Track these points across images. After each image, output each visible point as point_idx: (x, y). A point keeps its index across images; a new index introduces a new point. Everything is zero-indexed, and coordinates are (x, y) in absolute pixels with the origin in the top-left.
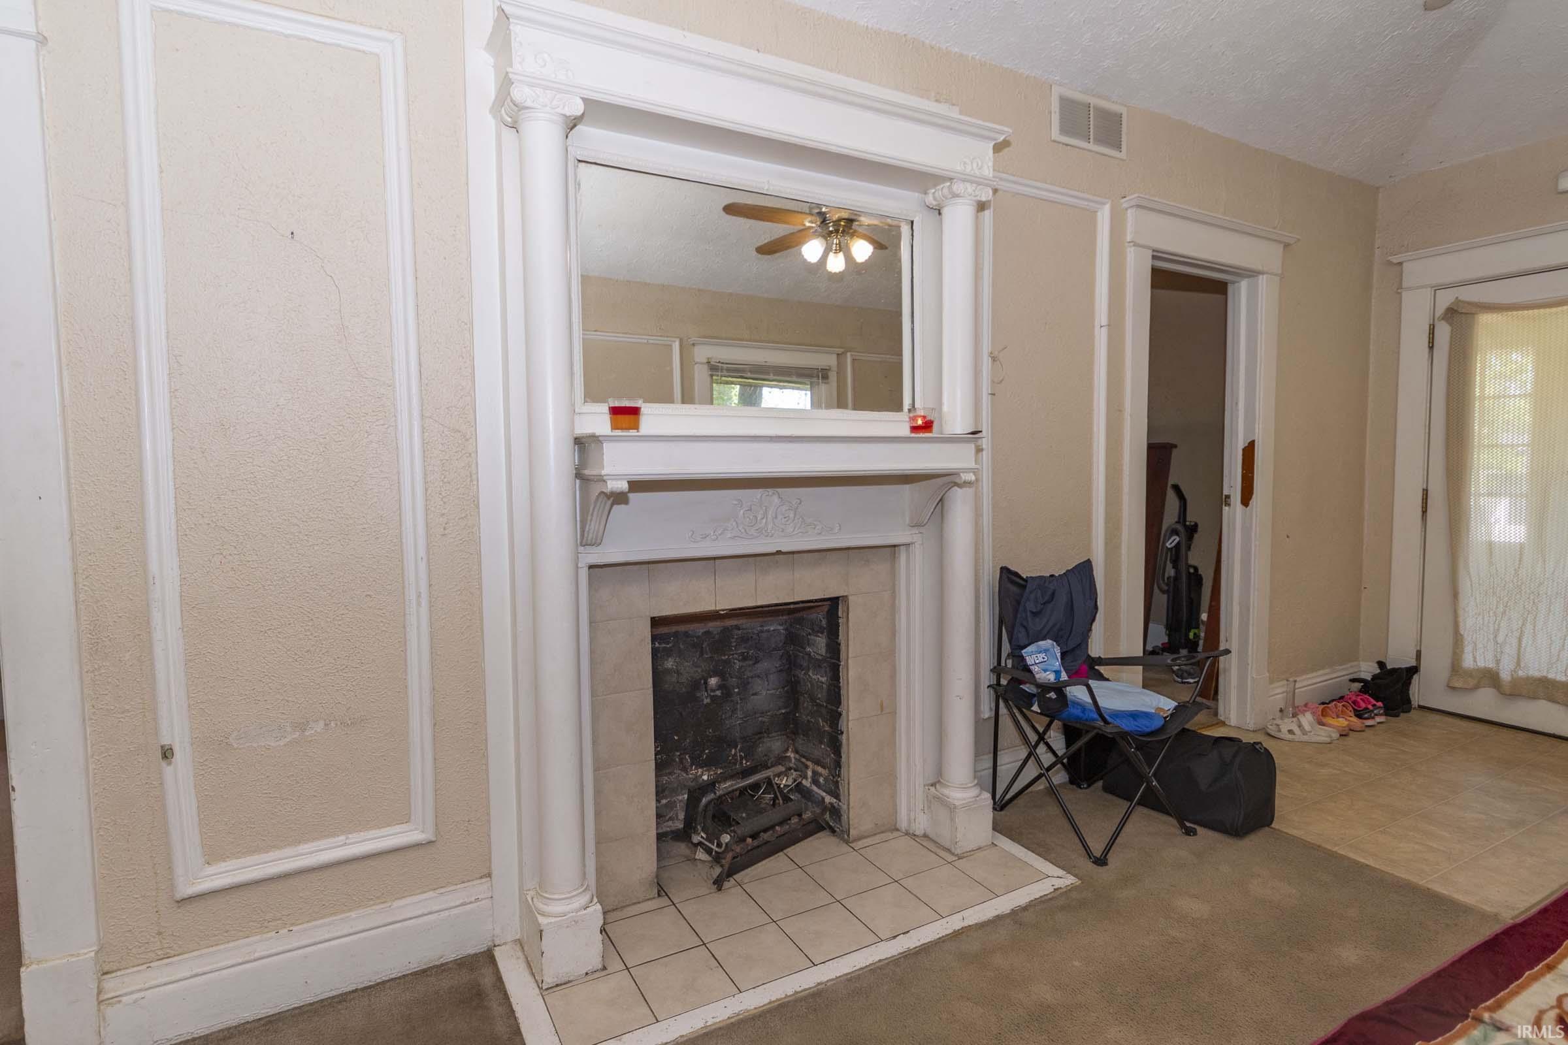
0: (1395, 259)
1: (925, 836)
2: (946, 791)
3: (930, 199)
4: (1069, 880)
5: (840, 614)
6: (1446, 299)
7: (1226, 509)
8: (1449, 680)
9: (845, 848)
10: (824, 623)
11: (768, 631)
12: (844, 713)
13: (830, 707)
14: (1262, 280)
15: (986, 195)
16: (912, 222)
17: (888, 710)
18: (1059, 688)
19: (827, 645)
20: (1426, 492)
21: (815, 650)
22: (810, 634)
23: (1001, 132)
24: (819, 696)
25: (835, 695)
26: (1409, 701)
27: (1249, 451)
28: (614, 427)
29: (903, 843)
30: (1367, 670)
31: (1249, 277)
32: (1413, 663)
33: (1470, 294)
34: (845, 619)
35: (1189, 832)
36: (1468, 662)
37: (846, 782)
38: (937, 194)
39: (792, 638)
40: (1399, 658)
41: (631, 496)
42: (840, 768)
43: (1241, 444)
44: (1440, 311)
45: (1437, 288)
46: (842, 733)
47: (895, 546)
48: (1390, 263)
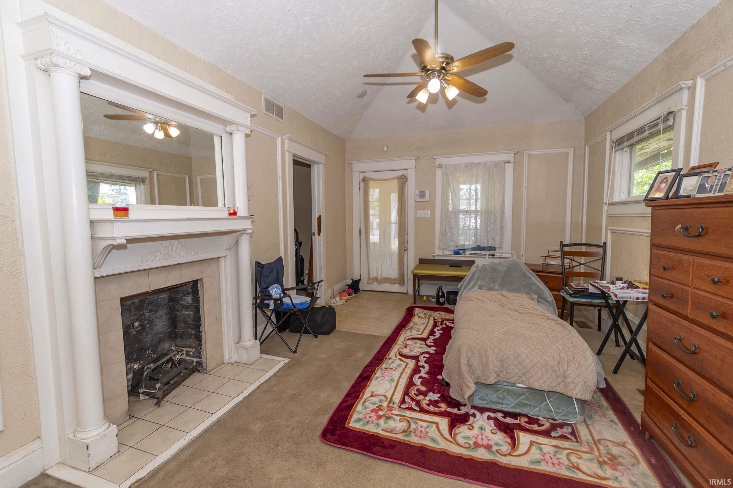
0: (351, 162)
1: (236, 362)
2: (244, 344)
3: (228, 129)
4: (288, 360)
5: (199, 286)
6: (362, 176)
7: (313, 237)
8: (368, 281)
9: (207, 375)
10: (190, 290)
11: (161, 298)
12: (203, 324)
13: (194, 323)
14: (321, 166)
15: (248, 132)
16: (221, 137)
17: (219, 319)
18: (280, 299)
19: (193, 299)
20: (360, 229)
21: (185, 302)
22: (182, 296)
23: (254, 111)
24: (189, 320)
25: (197, 318)
26: (359, 289)
27: (319, 218)
28: (115, 216)
29: (229, 367)
30: (349, 282)
31: (317, 164)
32: (360, 278)
33: (368, 175)
34: (201, 288)
35: (316, 337)
36: (371, 276)
37: (205, 350)
38: (231, 128)
39: (171, 299)
40: (356, 278)
41: (128, 245)
42: (201, 345)
43: (317, 216)
44: (361, 179)
45: (360, 172)
46: (202, 332)
47: (219, 258)
48: (349, 163)
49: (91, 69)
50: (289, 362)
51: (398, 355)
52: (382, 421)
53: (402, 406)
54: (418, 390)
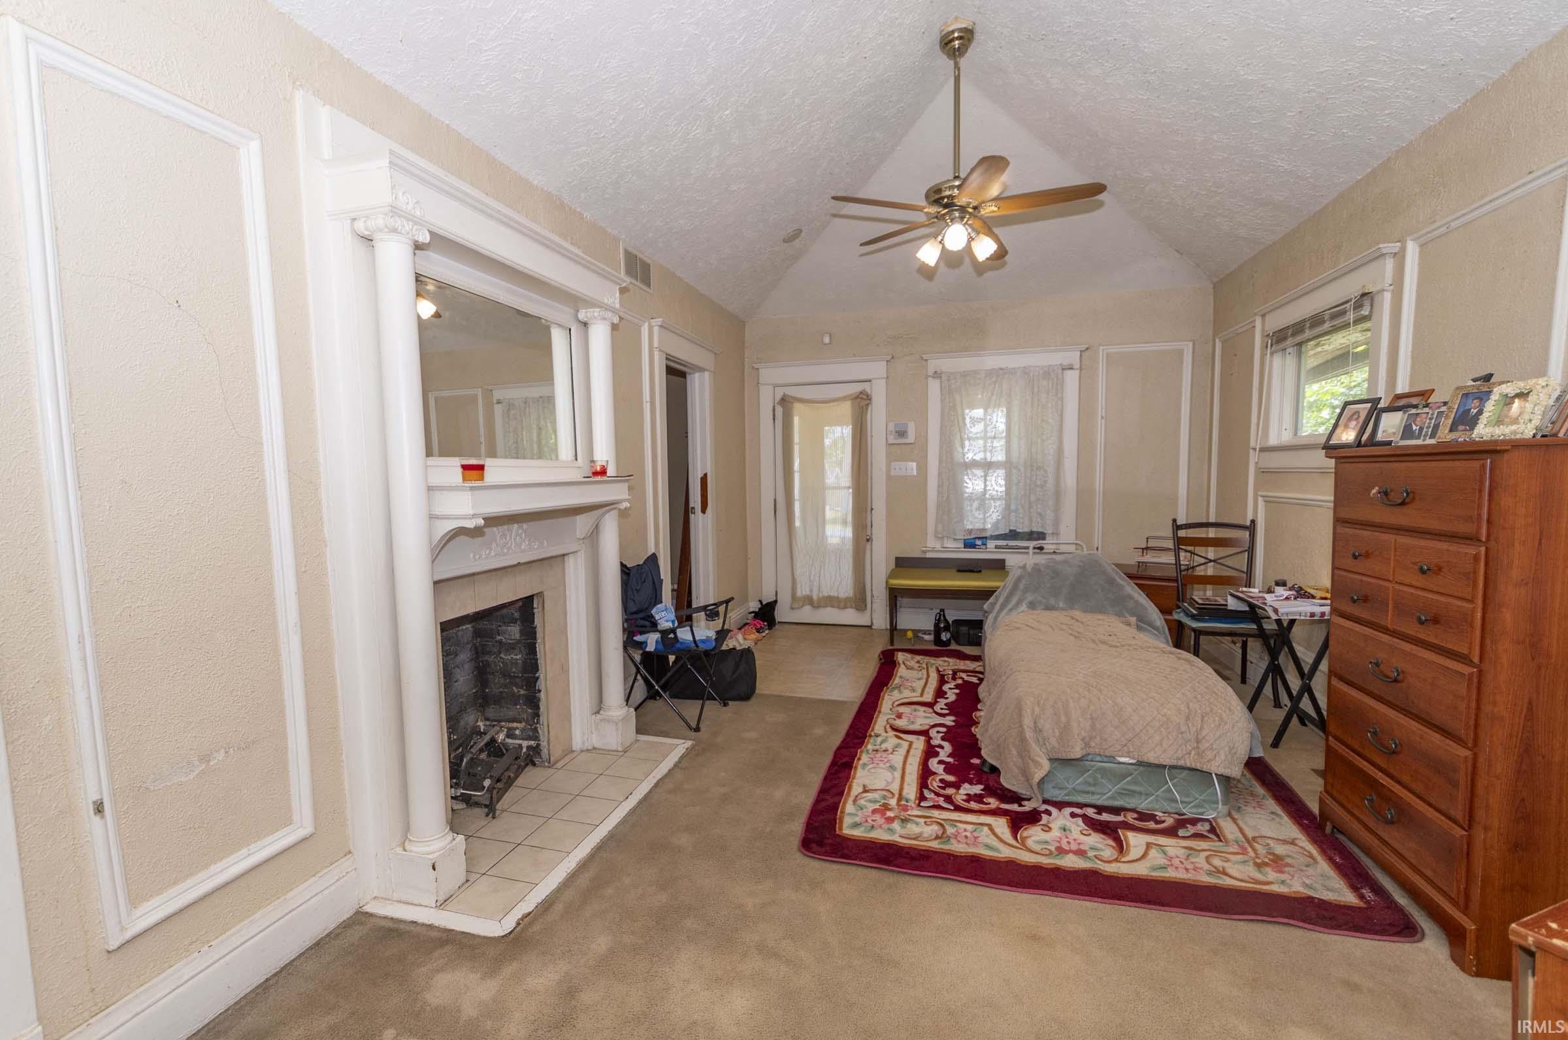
0: (756, 366)
1: (594, 748)
2: (611, 713)
3: (582, 315)
4: (689, 743)
5: (535, 606)
6: (779, 393)
7: (692, 516)
8: (791, 605)
9: (551, 771)
10: (517, 615)
11: (462, 630)
12: (542, 677)
13: (525, 675)
14: (707, 374)
15: (616, 320)
16: (570, 330)
17: (565, 669)
18: (673, 631)
19: (521, 632)
20: (775, 500)
21: (507, 636)
22: (500, 626)
23: (624, 281)
24: (514, 670)
25: (531, 666)
26: (774, 619)
27: (704, 480)
28: (464, 479)
29: (584, 756)
30: (754, 606)
31: (699, 371)
32: (774, 599)
33: (791, 392)
34: (540, 609)
35: (725, 705)
36: (799, 593)
37: (545, 724)
38: (589, 314)
39: (477, 633)
40: (768, 598)
41: (486, 530)
42: (539, 716)
43: (700, 475)
44: (778, 399)
45: (775, 386)
46: (540, 691)
47: (564, 555)
48: (753, 368)
49: (430, 232)
50: (693, 747)
51: (889, 729)
52: (896, 825)
53: (922, 804)
54: (942, 781)
